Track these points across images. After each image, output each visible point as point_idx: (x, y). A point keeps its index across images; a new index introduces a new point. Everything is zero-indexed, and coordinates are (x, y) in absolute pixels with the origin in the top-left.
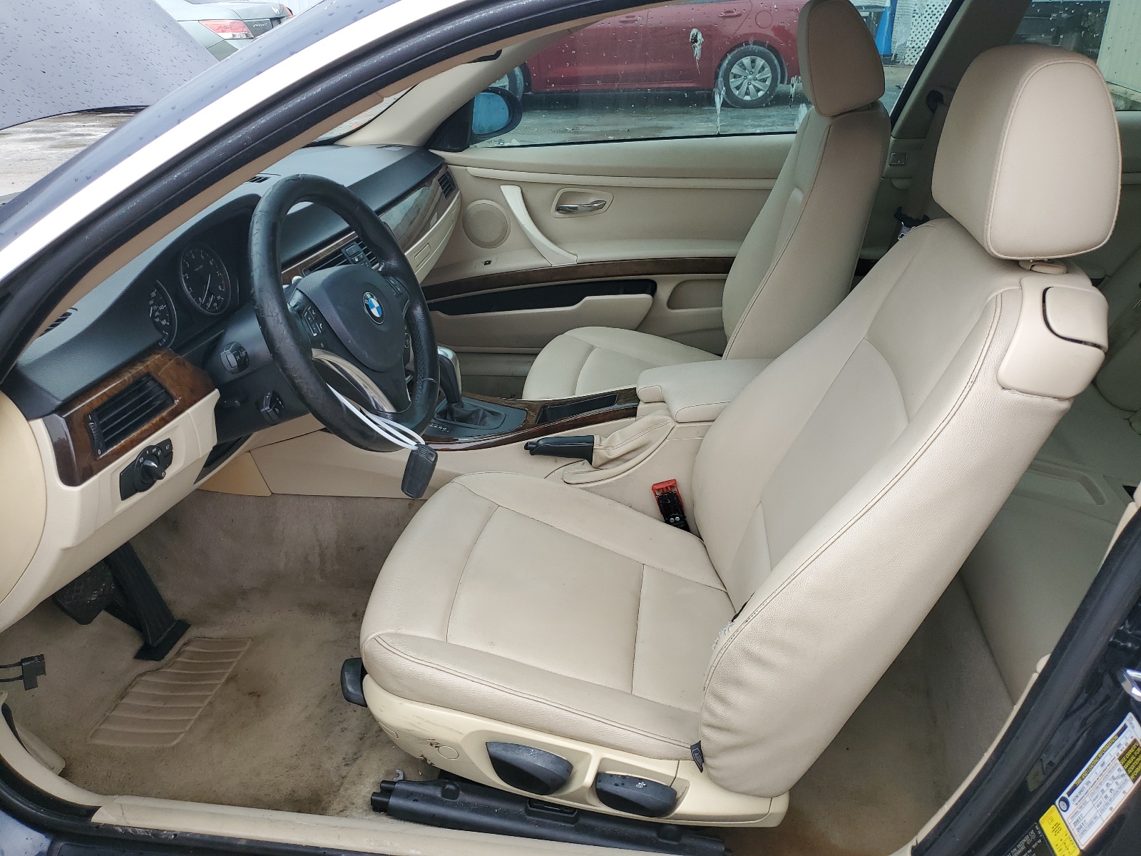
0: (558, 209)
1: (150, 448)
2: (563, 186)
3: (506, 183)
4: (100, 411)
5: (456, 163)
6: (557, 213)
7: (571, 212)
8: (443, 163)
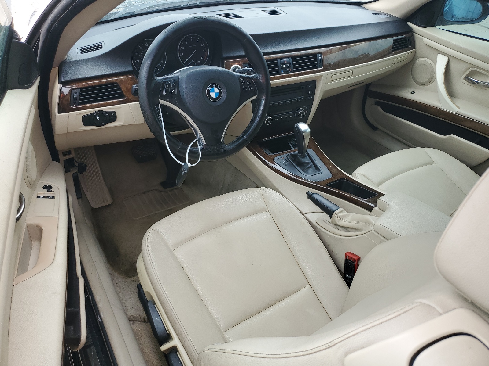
0: (466, 78)
1: (101, 111)
2: (473, 66)
3: (443, 53)
4: (82, 90)
5: (418, 33)
6: (465, 81)
7: (474, 83)
8: (411, 31)
